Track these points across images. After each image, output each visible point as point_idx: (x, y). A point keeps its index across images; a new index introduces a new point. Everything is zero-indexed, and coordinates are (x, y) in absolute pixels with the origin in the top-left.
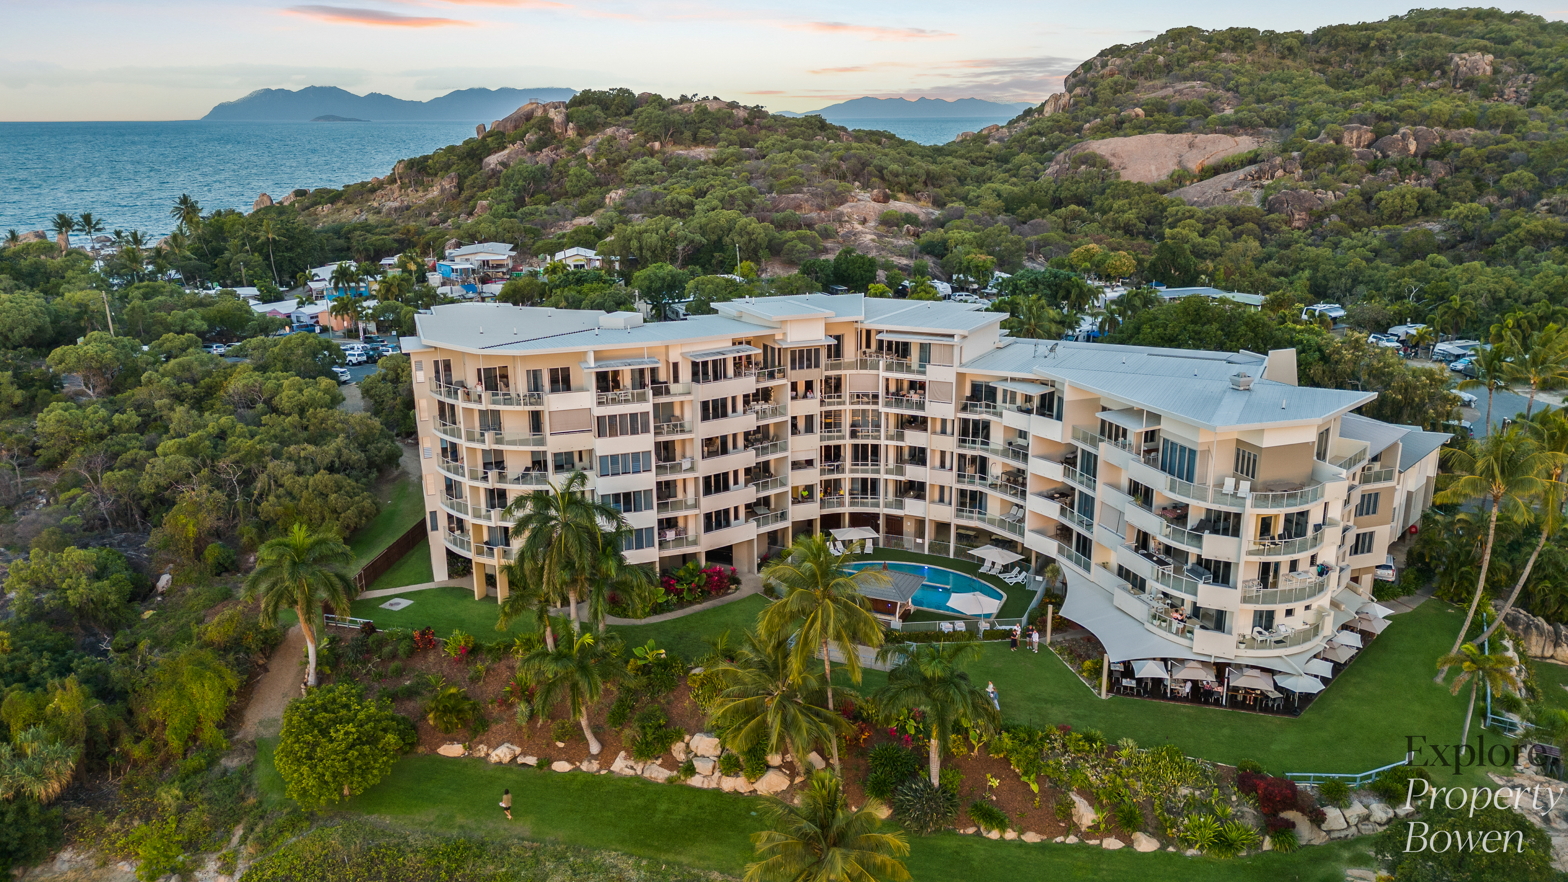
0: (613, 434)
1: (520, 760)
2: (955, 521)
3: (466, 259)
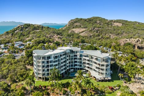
0: (55, 62)
2: (79, 68)
3: (18, 44)
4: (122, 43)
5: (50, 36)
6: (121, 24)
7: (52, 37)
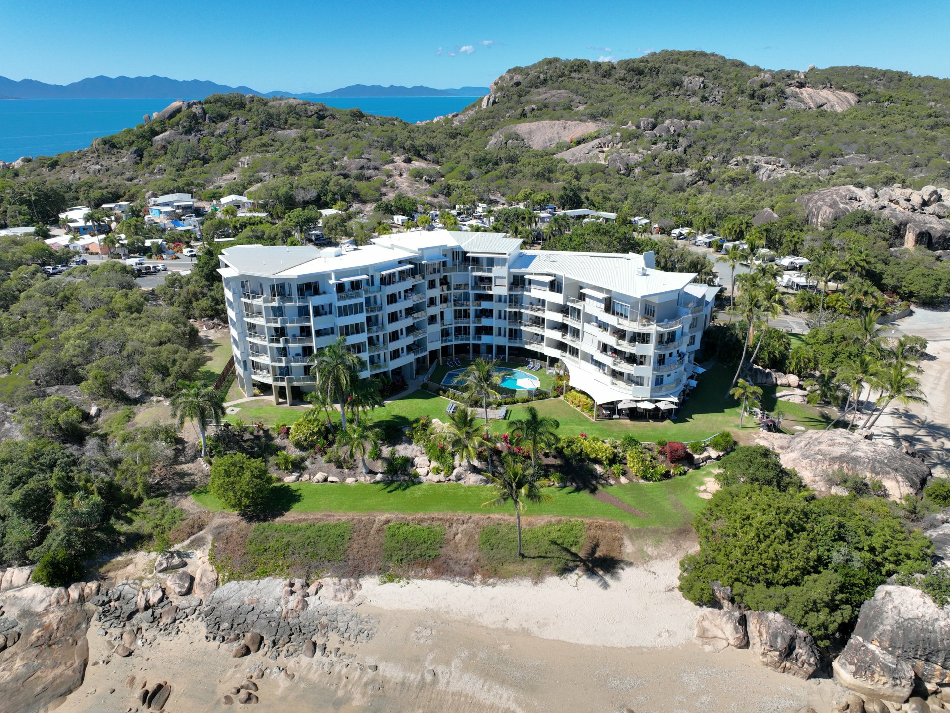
0: (346, 315)
1: (329, 479)
2: (508, 344)
3: (167, 204)
4: (819, 209)
5: (362, 168)
6: (852, 98)
7: (376, 169)
